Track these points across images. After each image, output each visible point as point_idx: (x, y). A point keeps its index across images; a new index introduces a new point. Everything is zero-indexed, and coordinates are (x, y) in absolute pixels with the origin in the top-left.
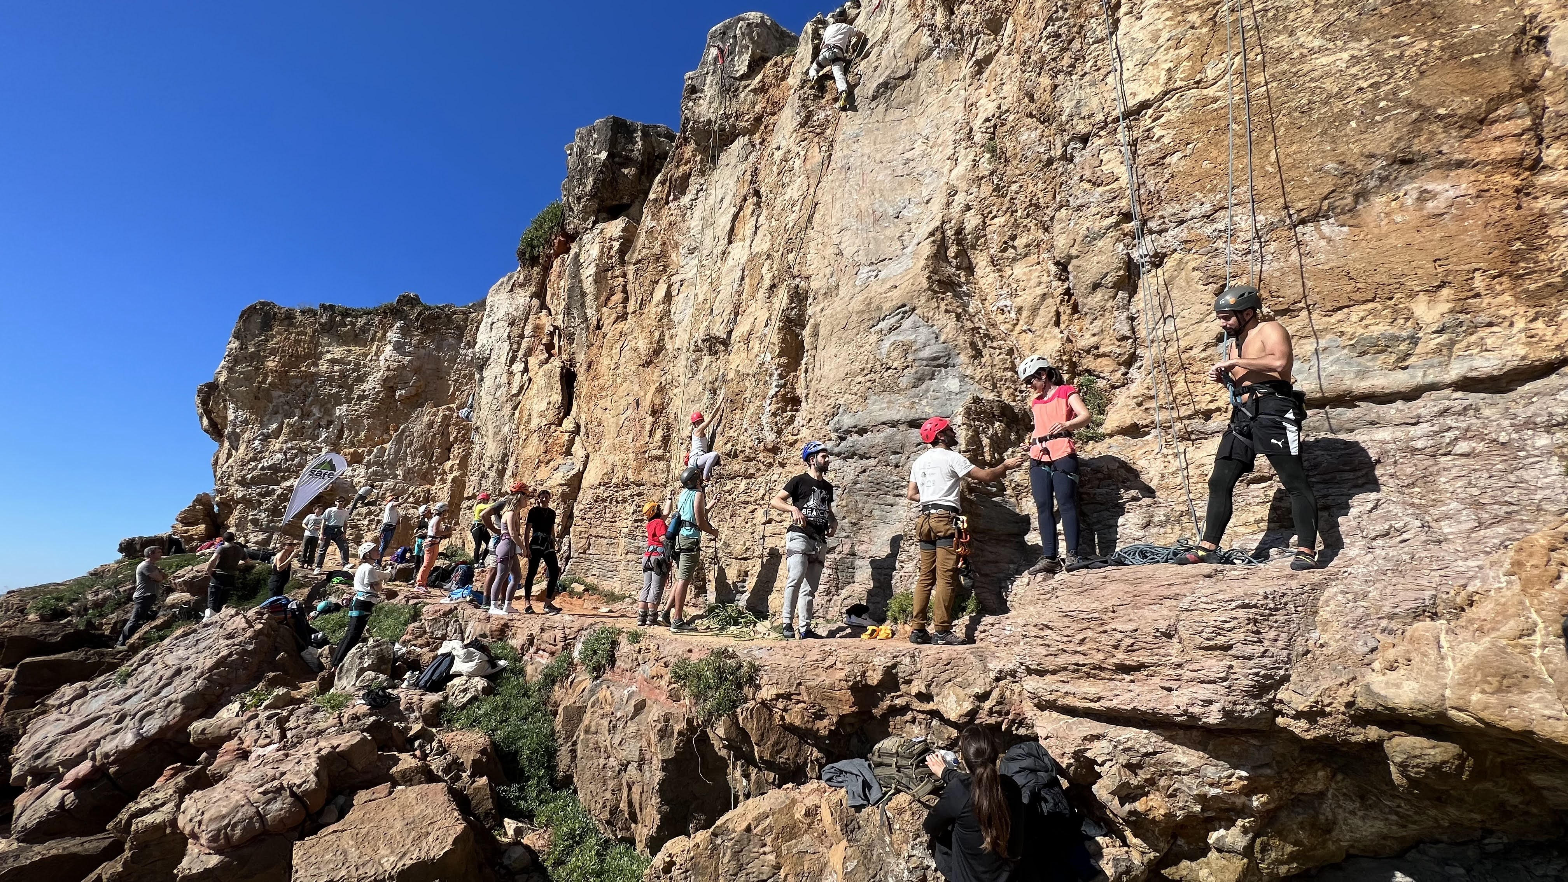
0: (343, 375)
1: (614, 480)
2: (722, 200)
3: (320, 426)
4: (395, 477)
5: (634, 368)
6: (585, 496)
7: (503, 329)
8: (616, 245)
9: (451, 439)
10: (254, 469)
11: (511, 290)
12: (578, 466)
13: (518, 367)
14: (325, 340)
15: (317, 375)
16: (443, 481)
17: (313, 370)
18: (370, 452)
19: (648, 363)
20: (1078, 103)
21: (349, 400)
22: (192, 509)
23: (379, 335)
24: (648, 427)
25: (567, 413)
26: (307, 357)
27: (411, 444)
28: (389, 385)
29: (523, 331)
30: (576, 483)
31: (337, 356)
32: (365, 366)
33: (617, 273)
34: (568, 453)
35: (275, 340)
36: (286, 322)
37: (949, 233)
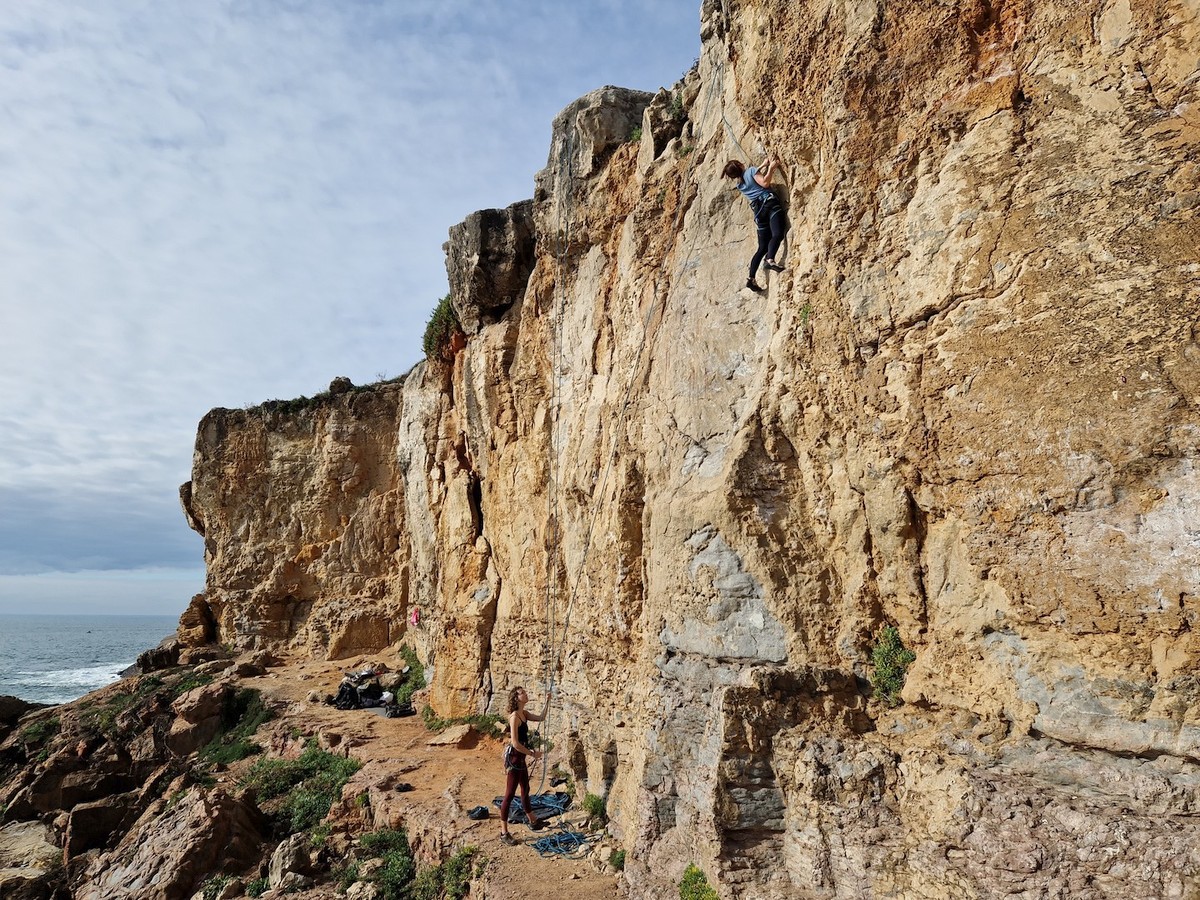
0: (293, 472)
1: (523, 614)
2: (585, 319)
3: (280, 525)
4: (352, 571)
5: (527, 496)
6: (501, 628)
7: (418, 431)
8: (500, 354)
9: (398, 527)
10: (231, 575)
11: (423, 386)
12: (492, 593)
13: (436, 473)
14: (273, 437)
15: (269, 476)
16: (395, 571)
17: (267, 470)
18: (327, 547)
19: (538, 493)
20: (865, 301)
21: (301, 496)
22: (190, 611)
23: (319, 425)
24: (545, 561)
25: (479, 533)
26: (259, 459)
27: (362, 536)
28: (334, 477)
29: (437, 431)
30: (491, 613)
31: (285, 454)
32: (311, 460)
33: (504, 388)
34: (483, 576)
35: (231, 446)
36: (237, 427)
37: (766, 421)
